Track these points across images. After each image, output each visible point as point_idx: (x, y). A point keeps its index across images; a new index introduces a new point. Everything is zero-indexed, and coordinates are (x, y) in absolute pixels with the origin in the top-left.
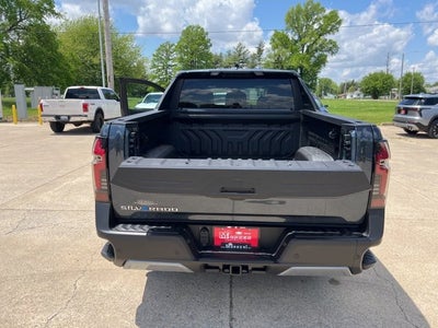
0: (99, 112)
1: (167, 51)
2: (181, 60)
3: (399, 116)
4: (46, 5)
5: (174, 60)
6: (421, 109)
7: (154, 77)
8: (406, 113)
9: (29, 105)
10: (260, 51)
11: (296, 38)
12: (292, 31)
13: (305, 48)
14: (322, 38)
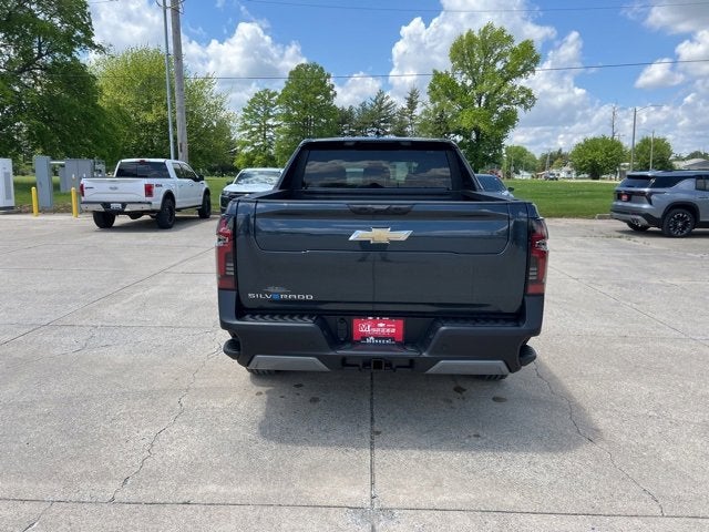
0: (169, 196)
1: (265, 103)
2: (288, 118)
3: (620, 204)
4: (78, 33)
5: (276, 117)
6: (651, 194)
7: (245, 145)
8: (629, 200)
9: (56, 187)
10: (412, 104)
11: (469, 83)
12: (462, 73)
13: (483, 100)
14: (510, 84)
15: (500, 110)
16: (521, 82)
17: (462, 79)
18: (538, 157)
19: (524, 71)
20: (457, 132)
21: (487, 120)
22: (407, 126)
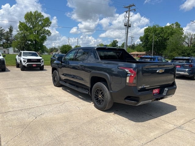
11: (31, 26)
12: (29, 24)
13: (36, 32)
14: (43, 28)
15: (42, 35)
16: (47, 28)
17: (29, 25)
18: (48, 49)
19: (47, 26)
20: (29, 41)
21: (38, 38)
22: (10, 37)
